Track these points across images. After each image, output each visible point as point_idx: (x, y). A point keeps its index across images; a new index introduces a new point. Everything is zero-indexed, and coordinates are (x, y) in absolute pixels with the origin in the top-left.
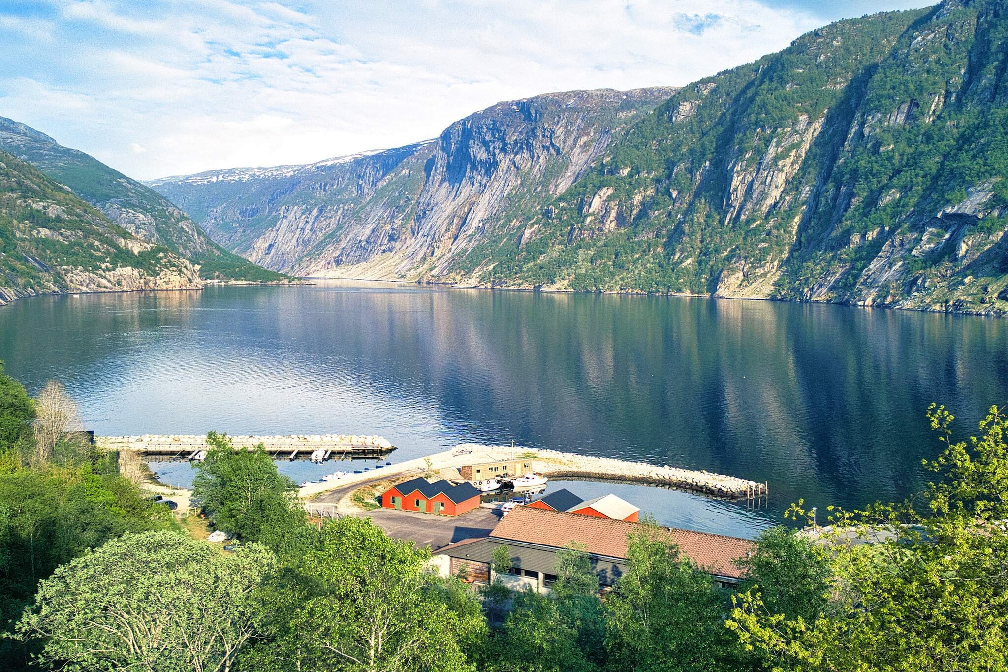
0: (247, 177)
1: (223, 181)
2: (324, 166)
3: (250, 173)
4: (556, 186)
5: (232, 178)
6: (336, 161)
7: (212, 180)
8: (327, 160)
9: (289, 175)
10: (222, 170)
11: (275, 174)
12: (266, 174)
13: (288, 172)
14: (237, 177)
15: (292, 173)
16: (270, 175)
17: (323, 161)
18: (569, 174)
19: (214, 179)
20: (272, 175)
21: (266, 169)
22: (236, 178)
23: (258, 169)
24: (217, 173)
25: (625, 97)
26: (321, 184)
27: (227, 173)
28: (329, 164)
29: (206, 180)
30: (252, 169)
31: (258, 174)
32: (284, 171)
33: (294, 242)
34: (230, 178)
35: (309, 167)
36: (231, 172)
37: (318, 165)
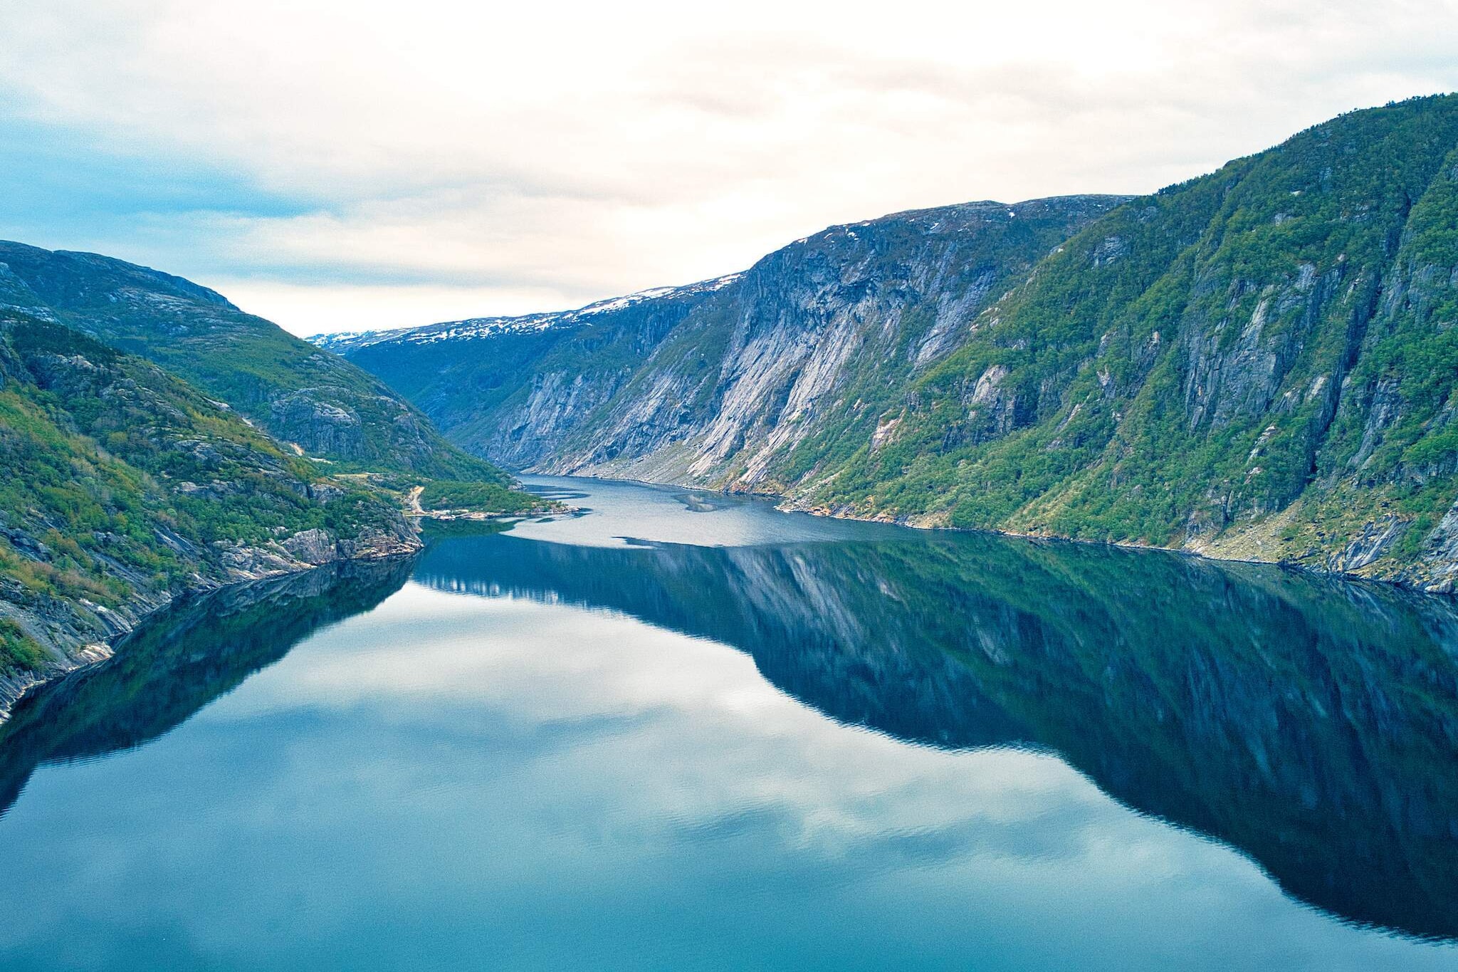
0: (487, 331)
1: (455, 338)
2: (590, 314)
3: (491, 325)
4: (918, 350)
5: (468, 334)
6: (606, 307)
7: (441, 336)
8: (593, 305)
9: (543, 327)
10: (453, 323)
11: (524, 327)
12: (513, 327)
13: (542, 324)
14: (475, 331)
15: (547, 325)
16: (517, 328)
17: (588, 307)
18: (936, 331)
19: (444, 335)
20: (520, 328)
21: (513, 319)
22: (473, 334)
23: (501, 319)
24: (447, 327)
25: (1012, 214)
26: (586, 341)
27: (461, 326)
28: (596, 310)
29: (433, 338)
30: (493, 320)
31: (501, 326)
32: (536, 321)
33: (552, 423)
34: (465, 334)
35: (569, 316)
36: (466, 324)
37: (581, 314)
